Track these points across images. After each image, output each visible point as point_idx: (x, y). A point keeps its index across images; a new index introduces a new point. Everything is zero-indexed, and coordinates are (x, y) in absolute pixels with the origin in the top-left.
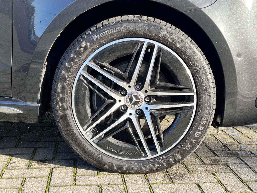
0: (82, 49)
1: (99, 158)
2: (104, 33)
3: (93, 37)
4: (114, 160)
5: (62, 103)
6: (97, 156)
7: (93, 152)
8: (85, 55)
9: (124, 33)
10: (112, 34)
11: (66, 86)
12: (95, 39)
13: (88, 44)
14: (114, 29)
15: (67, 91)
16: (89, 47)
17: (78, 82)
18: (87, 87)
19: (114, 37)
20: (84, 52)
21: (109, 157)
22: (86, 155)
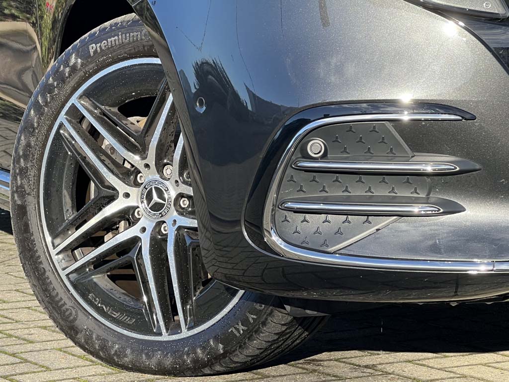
0: (67, 70)
1: (71, 314)
2: (109, 40)
3: (90, 47)
4: (96, 327)
5: (22, 179)
6: (67, 310)
7: (61, 299)
8: (72, 83)
9: (144, 47)
10: (122, 45)
11: (33, 144)
12: (92, 51)
13: (79, 61)
14: (128, 35)
15: (33, 156)
16: (79, 66)
17: (54, 139)
18: (69, 153)
19: (125, 53)
20: (70, 75)
21: (89, 318)
22: (49, 303)
